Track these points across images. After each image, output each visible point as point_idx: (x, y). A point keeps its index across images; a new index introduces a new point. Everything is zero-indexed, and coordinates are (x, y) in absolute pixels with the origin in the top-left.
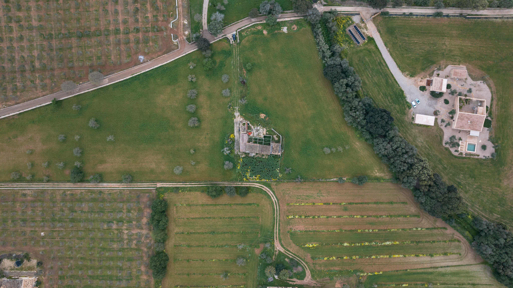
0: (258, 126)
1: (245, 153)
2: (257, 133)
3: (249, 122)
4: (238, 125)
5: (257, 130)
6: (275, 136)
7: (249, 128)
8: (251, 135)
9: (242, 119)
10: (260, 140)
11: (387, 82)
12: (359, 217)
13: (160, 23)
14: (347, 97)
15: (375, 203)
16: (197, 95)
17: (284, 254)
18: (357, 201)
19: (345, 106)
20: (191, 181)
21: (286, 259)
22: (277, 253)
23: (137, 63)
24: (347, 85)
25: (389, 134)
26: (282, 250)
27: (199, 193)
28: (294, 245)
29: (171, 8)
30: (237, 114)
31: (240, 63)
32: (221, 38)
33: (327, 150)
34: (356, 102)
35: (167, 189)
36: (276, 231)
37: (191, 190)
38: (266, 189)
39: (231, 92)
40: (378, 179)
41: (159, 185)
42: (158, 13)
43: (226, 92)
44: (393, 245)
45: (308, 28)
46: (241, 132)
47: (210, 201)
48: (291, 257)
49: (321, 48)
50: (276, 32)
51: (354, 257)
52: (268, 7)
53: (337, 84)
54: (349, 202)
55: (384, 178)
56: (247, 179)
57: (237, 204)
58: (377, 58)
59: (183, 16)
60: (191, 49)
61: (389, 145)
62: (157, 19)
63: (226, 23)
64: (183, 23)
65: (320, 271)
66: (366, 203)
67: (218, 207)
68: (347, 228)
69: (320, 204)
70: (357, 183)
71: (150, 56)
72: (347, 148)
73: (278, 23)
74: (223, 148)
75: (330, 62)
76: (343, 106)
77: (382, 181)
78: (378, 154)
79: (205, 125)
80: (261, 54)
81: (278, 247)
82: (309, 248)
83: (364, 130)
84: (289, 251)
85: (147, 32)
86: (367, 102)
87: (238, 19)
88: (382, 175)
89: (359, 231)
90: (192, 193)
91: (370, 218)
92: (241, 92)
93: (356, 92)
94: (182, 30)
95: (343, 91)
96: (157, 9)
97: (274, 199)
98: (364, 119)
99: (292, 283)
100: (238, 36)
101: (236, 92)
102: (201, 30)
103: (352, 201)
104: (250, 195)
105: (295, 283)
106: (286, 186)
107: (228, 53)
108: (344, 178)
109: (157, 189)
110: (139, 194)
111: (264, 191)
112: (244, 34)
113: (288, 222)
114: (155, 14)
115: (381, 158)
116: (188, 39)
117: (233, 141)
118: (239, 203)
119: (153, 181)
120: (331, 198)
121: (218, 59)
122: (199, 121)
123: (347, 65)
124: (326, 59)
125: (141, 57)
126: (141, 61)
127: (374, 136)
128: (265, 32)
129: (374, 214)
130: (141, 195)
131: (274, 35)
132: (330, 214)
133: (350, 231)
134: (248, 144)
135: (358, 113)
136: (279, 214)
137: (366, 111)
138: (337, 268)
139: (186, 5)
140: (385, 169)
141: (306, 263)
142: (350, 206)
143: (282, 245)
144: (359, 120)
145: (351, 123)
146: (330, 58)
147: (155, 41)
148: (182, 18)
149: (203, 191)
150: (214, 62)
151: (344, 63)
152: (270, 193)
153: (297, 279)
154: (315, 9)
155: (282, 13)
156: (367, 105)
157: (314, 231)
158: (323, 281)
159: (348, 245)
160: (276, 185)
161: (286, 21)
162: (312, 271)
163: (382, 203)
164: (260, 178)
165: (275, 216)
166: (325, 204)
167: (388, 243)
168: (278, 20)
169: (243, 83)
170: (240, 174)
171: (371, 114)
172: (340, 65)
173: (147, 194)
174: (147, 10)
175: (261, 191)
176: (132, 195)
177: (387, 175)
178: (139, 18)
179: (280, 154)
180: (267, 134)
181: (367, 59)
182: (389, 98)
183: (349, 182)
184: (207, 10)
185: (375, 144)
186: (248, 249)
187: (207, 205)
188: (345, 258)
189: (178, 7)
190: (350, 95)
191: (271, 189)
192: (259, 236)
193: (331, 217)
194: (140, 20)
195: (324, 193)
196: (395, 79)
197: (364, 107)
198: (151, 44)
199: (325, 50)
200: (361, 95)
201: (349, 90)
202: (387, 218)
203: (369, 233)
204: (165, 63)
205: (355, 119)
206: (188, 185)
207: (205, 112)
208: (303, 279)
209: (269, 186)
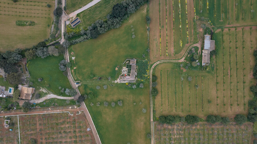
0: (122, 71)
1: (135, 77)
2: (125, 71)
3: (120, 76)
4: (121, 81)
5: (124, 71)
6: (127, 63)
7: (123, 75)
8: (126, 74)
9: (118, 79)
10: (129, 70)
11: (99, 7)
12: (167, 20)
13: (71, 121)
14: (107, 27)
15: (160, 12)
16: (107, 101)
17: (185, 58)
18: (159, 21)
19: (111, 28)
20: (150, 104)
21: (188, 56)
22: (185, 61)
23: (91, 132)
24: (101, 27)
25: (125, 6)
26: (184, 58)
27: (156, 100)
28: (181, 52)
29: (63, 115)
30: (116, 82)
31: (90, 80)
32: (78, 90)
33: (134, 36)
34: (109, 22)
35: (154, 116)
36: (174, 61)
37: (154, 104)
38: (153, 67)
39: (105, 85)
40: (148, 11)
41: (152, 120)
42: (66, 121)
43: (105, 87)
44: (181, 3)
45: (72, 47)
46: (125, 79)
47: (160, 94)
48: (187, 54)
49: (82, 40)
50: (74, 63)
51: (187, 22)
52: (62, 67)
53: (101, 32)
54: (159, 25)
55: (147, 8)
56: (148, 76)
57: (161, 81)
58: (87, 12)
59: (67, 109)
60: (84, 105)
61: (131, 6)
62: (69, 122)
63: (71, 88)
64: (71, 109)
65: (194, 39)
66: (160, 17)
67: (163, 90)
68: (172, 26)
69: (160, 40)
70: (149, 21)
71: (87, 125)
72: (132, 27)
73: (70, 61)
74: (133, 88)
75: (89, 35)
76: (111, 29)
77: (148, 9)
78: (135, 11)
79: (121, 97)
80: (86, 70)
81: (182, 60)
82: (182, 45)
83: (123, 18)
84: (184, 55)
85: (75, 127)
86: (109, 17)
87: (68, 81)
88: (145, 9)
89: (174, 20)
90: (156, 104)
91: (167, 15)
92: (105, 79)
93: (104, 22)
94: (74, 109)
95: (103, 29)
96: (64, 122)
97: (158, 63)
98: (118, 18)
99: (200, 53)
100: (77, 82)
101: (105, 82)
102: (74, 100)
103: (159, 23)
104: (156, 75)
105: (200, 52)
106: (152, 56)
107: (86, 86)
108: (148, 28)
109: (154, 121)
110: (157, 130)
111: (154, 68)
112: (76, 79)
113: (170, 55)
114: (67, 123)
115: (137, 10)
116: (79, 106)
117: (129, 83)
118: (160, 80)
119: (150, 123)
120: (158, 34)
121: (89, 91)
122: (119, 101)
123: (91, 27)
124: (88, 38)
125: (88, 129)
126: (90, 129)
127: (126, 13)
128: (75, 68)
129: (165, 13)
130: (157, 129)
131: (76, 64)
132: (165, 35)
133: (174, 24)
134: (131, 76)
135: (115, 21)
136: (166, 60)
137: (114, 17)
138: (193, 31)
139: (62, 108)
140: (143, 7)
141: (190, 46)
142: (161, 25)
143: (181, 58)
144: (118, 21)
145: (119, 25)
146: (87, 36)
147: (80, 123)
148: (68, 110)
149: (155, 98)
150: (90, 93)
151: (90, 28)
152: (155, 64)
153: (198, 50)
154: (63, 43)
155: (65, 60)
156: (111, 17)
157: (174, 42)
158: (199, 38)
159: (181, 25)
160: (151, 62)
161: (69, 58)
162: (194, 43)
163: (160, 9)
164: (148, 70)
165: (167, 62)
166: (160, 37)
167: (180, 5)
168: (69, 62)
169: (100, 79)
170: (146, 80)
171: (115, 15)
172: (91, 30)
173: (157, 126)
174: (65, 127)
175: (154, 69)
176: (157, 133)
177: (146, 6)
178: (68, 131)
179: (135, 60)
180: (126, 67)
181: (88, 17)
182: (107, 6)
183: (149, 25)
184: (64, 97)
185: (130, 12)
186: (183, 75)
187: (162, 96)
188: (187, 27)
189: (63, 112)
190: (106, 25)
191: (153, 64)
192: (177, 70)
193: (167, 34)
194: (70, 130)
195: (155, 38)
196: (98, 3)
197: (112, 18)
198: (81, 125)
199: (83, 38)
200: (106, 20)
201: (103, 26)
202: (167, 6)
203: (175, 15)
204: (91, 117)
205: (117, 23)
206: (152, 106)
207: (115, 98)
208: (198, 48)
209: (152, 65)
